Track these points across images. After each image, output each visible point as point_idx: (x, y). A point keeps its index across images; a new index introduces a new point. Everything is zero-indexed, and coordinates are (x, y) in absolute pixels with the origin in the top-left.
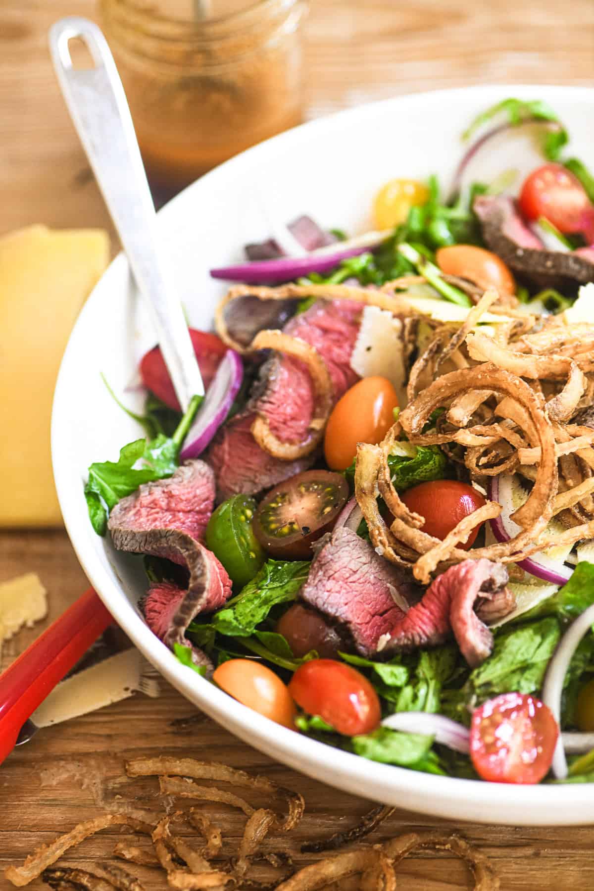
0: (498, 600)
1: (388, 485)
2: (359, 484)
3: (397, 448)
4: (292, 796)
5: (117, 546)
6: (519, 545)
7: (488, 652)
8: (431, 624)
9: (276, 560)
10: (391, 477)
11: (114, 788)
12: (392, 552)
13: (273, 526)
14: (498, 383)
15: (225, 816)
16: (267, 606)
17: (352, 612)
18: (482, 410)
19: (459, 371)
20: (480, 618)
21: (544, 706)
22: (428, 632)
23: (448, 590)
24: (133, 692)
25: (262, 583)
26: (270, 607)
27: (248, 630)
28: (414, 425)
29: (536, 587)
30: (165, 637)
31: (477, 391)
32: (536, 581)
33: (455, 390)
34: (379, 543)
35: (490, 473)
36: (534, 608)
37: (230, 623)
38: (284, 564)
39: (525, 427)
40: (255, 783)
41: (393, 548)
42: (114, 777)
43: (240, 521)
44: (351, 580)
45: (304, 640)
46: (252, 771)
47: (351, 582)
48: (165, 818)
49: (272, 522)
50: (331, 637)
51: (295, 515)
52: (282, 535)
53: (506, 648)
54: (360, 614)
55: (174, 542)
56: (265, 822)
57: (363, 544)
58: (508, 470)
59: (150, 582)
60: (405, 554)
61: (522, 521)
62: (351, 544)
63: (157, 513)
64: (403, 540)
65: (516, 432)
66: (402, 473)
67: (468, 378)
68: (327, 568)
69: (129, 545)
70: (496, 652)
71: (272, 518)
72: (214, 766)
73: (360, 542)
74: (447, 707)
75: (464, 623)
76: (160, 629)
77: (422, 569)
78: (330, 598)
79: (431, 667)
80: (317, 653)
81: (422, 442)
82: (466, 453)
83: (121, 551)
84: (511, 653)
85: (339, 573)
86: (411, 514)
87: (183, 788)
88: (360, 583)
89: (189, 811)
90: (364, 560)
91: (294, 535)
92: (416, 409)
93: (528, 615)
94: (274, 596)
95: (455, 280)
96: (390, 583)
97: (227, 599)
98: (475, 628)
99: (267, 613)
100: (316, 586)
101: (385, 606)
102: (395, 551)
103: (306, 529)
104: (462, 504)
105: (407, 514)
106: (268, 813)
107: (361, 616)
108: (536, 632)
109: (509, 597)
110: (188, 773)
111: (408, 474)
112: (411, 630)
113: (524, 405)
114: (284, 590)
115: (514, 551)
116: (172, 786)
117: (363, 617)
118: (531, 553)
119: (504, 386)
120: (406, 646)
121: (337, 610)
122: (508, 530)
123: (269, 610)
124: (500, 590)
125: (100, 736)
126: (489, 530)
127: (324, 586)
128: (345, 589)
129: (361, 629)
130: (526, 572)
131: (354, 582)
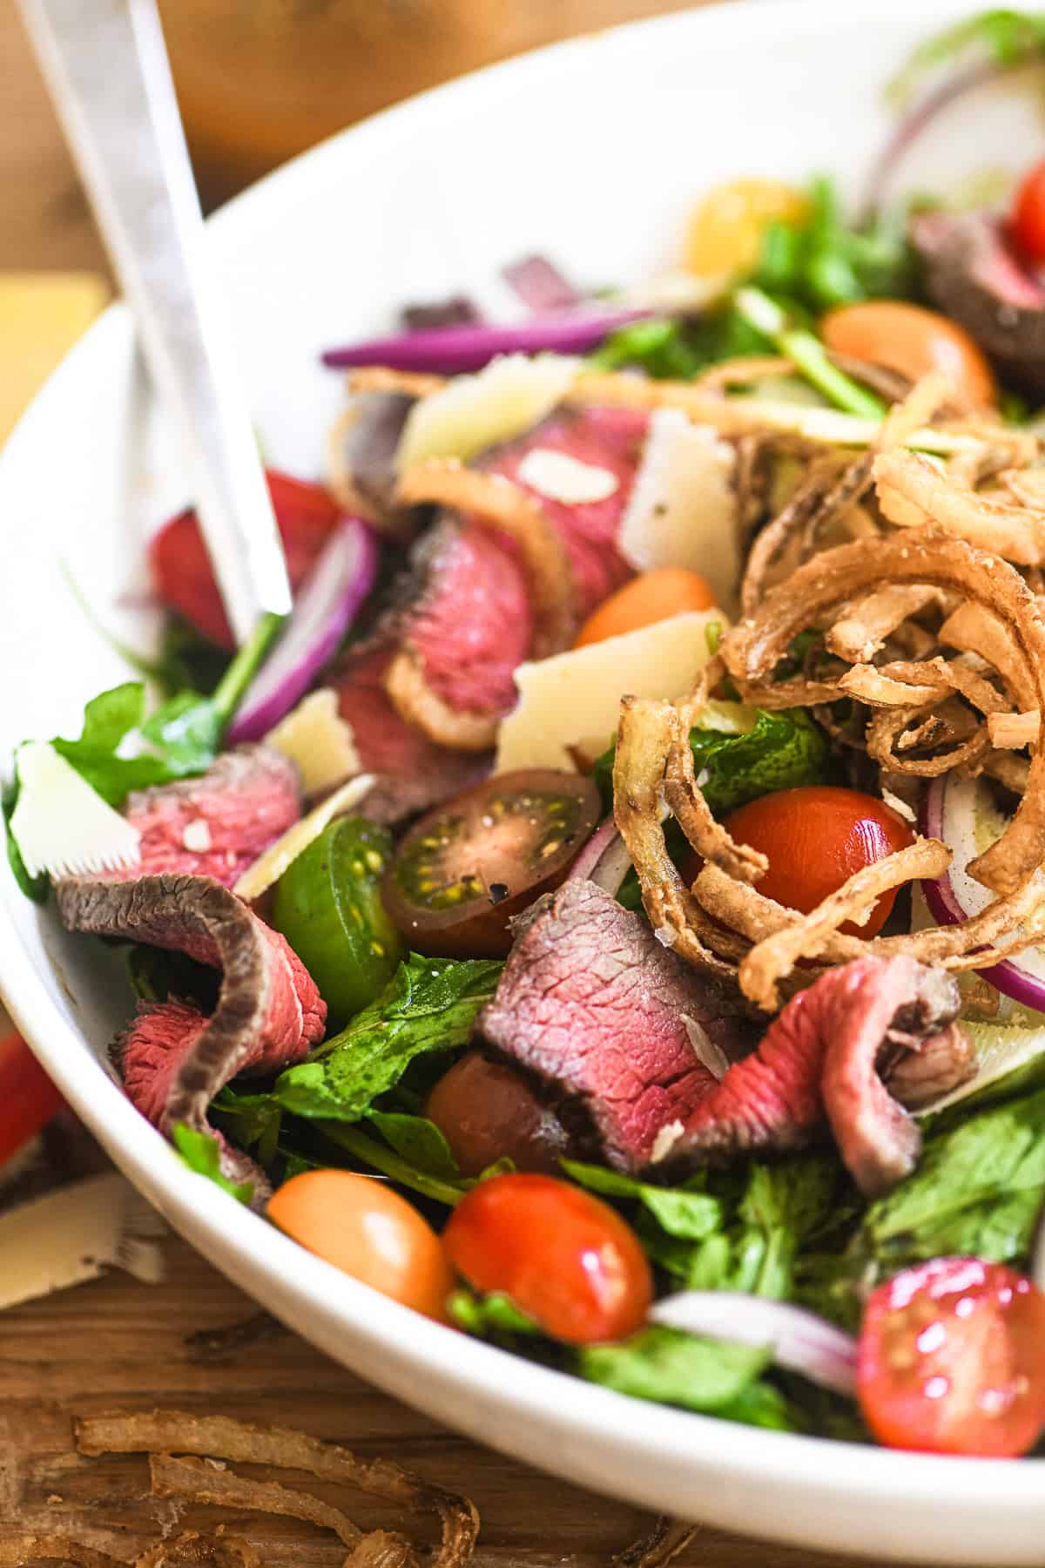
0: (934, 1051)
1: (689, 790)
2: (624, 790)
3: (713, 714)
4: (453, 1504)
5: (68, 921)
6: (988, 931)
7: (907, 1165)
8: (776, 1100)
9: (427, 957)
10: (696, 772)
11: (45, 1480)
12: (694, 941)
13: (426, 886)
14: (948, 568)
15: (297, 1548)
16: (400, 1057)
17: (596, 1071)
18: (911, 635)
19: (858, 543)
20: (891, 1093)
21: (1033, 1289)
22: (769, 1119)
23: (818, 1025)
24: (103, 1266)
25: (393, 1007)
26: (408, 1060)
27: (354, 1107)
28: (754, 660)
29: (1026, 1030)
30: (162, 1120)
31: (898, 589)
32: (1024, 1018)
33: (848, 585)
34: (663, 919)
35: (924, 769)
36: (1016, 1071)
37: (315, 1091)
38: (445, 965)
39: (1006, 668)
40: (370, 1475)
41: (696, 933)
42: (49, 1456)
43: (350, 872)
44: (596, 999)
45: (485, 1135)
46: (364, 1450)
47: (596, 1005)
48: (156, 1547)
49: (425, 878)
50: (547, 1130)
51: (478, 860)
52: (445, 904)
53: (948, 1155)
54: (614, 1079)
55: (191, 903)
56: (386, 1561)
57: (627, 922)
58: (966, 767)
59: (139, 1000)
60: (723, 947)
61: (996, 876)
62: (599, 920)
63: (166, 853)
64: (720, 915)
65: (986, 679)
66: (722, 769)
67: (878, 557)
68: (541, 971)
69: (93, 916)
70: (925, 1165)
71: (425, 870)
72: (277, 1434)
73: (623, 916)
74: (809, 1292)
75: (853, 1096)
76: (153, 1101)
77: (758, 971)
78: (546, 1038)
79: (775, 1200)
80: (512, 1164)
81: (768, 701)
82: (869, 725)
83: (77, 931)
84: (960, 1166)
85: (568, 981)
86: (736, 848)
87: (205, 1481)
88: (617, 1009)
89: (213, 1534)
90: (627, 956)
91: (471, 903)
92: (758, 626)
93: (1003, 1086)
94: (419, 1035)
95: (860, 368)
96: (689, 1014)
97: (312, 1043)
98: (879, 1111)
99: (401, 1072)
100: (514, 1009)
101: (674, 1063)
102: (702, 941)
103: (498, 889)
104: (858, 838)
105: (727, 847)
106: (393, 1539)
107: (616, 1084)
108: (1020, 1121)
109: (961, 1044)
110: (218, 1450)
111: (736, 771)
112: (730, 1114)
113: (1003, 616)
114: (443, 1021)
115: (976, 944)
116: (180, 1476)
117: (622, 1085)
118: (1015, 949)
119: (960, 576)
120: (717, 1150)
121: (560, 1065)
122: (964, 902)
123: (405, 1065)
124: (940, 1029)
125: (21, 1364)
126: (920, 900)
127: (533, 1010)
128: (582, 1020)
129: (616, 1113)
130: (1002, 996)
131: (603, 1005)
